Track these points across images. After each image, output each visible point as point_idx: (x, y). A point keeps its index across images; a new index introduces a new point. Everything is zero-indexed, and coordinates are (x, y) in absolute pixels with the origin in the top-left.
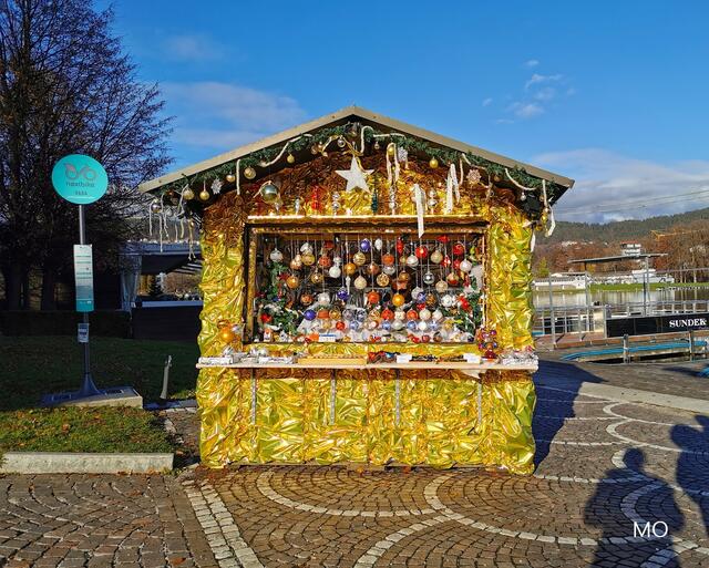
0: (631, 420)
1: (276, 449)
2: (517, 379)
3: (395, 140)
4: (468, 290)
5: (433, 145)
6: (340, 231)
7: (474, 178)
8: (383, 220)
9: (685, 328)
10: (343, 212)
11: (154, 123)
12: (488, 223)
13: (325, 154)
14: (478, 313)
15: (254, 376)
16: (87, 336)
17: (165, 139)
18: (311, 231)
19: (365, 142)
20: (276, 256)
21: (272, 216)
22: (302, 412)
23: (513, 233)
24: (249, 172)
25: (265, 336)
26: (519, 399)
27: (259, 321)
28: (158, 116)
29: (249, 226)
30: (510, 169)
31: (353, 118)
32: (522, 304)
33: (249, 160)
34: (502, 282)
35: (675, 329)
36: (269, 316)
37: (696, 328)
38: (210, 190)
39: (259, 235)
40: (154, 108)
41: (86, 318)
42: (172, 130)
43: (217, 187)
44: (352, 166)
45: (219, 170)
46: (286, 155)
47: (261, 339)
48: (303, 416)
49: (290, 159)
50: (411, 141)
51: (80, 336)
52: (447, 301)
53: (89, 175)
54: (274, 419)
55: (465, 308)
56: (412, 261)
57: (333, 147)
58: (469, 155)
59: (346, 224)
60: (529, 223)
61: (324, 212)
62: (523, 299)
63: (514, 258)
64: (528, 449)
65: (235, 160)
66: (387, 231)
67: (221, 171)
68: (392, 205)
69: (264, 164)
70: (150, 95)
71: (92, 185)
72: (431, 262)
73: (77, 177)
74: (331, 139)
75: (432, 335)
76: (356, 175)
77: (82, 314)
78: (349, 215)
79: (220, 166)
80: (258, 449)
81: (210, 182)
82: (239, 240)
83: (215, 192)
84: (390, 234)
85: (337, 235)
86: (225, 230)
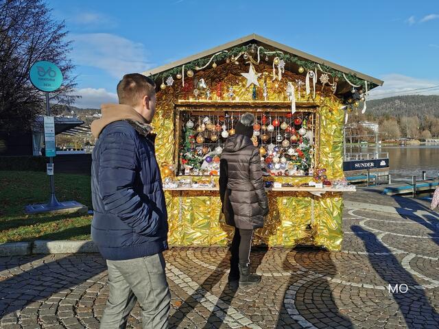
0: (368, 219)
1: (194, 237)
2: (334, 196)
3: (278, 55)
4: (302, 146)
5: (301, 59)
6: (230, 110)
7: (324, 79)
8: (259, 104)
9: (363, 168)
10: (234, 99)
11: (62, 44)
12: (319, 106)
13: (237, 63)
14: (308, 159)
15: (181, 195)
16: (53, 171)
17: (67, 54)
18: (213, 110)
19: (260, 57)
20: (190, 124)
21: (191, 100)
22: (209, 216)
23: (334, 112)
24: (190, 73)
25: (186, 171)
26: (335, 208)
27: (181, 162)
28: (64, 40)
29: (176, 106)
30: (346, 74)
31: (253, 41)
32: (338, 153)
33: (189, 65)
34: (328, 141)
35: (358, 168)
36: (186, 160)
37: (369, 168)
38: (166, 84)
39: (181, 112)
40: (61, 35)
41: (51, 160)
42: (72, 49)
43: (170, 81)
44: (250, 71)
45: (172, 71)
46: (212, 62)
47: (184, 174)
48: (209, 218)
49: (214, 65)
50: (288, 56)
51: (48, 171)
52: (291, 152)
53: (52, 74)
54: (192, 220)
55: (300, 156)
56: (271, 128)
57: (241, 60)
58: (322, 66)
59: (235, 106)
60: (344, 107)
61: (222, 98)
62: (338, 151)
63: (334, 127)
64: (340, 236)
65: (181, 66)
66: (258, 110)
67: (173, 72)
68: (265, 95)
69: (198, 68)
70: (60, 28)
71: (54, 80)
72: (281, 129)
73: (44, 75)
74: (240, 54)
75: (283, 171)
76: (251, 76)
77: (49, 158)
78: (237, 100)
79: (172, 69)
80: (183, 238)
81: (166, 79)
82: (172, 115)
83: (168, 85)
84: (259, 112)
85: (226, 112)
86: (163, 109)
